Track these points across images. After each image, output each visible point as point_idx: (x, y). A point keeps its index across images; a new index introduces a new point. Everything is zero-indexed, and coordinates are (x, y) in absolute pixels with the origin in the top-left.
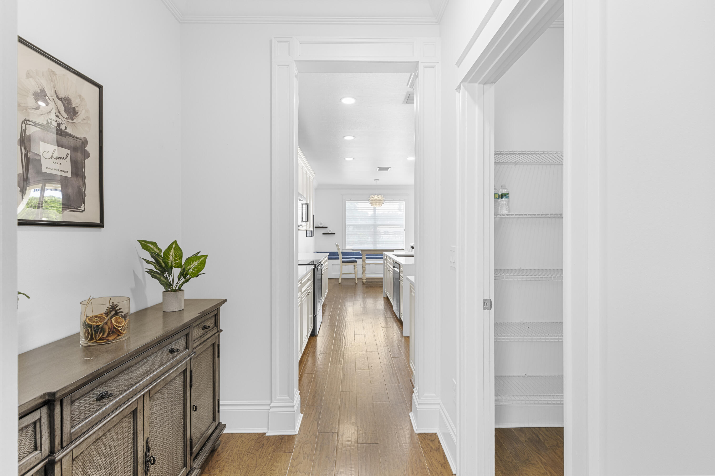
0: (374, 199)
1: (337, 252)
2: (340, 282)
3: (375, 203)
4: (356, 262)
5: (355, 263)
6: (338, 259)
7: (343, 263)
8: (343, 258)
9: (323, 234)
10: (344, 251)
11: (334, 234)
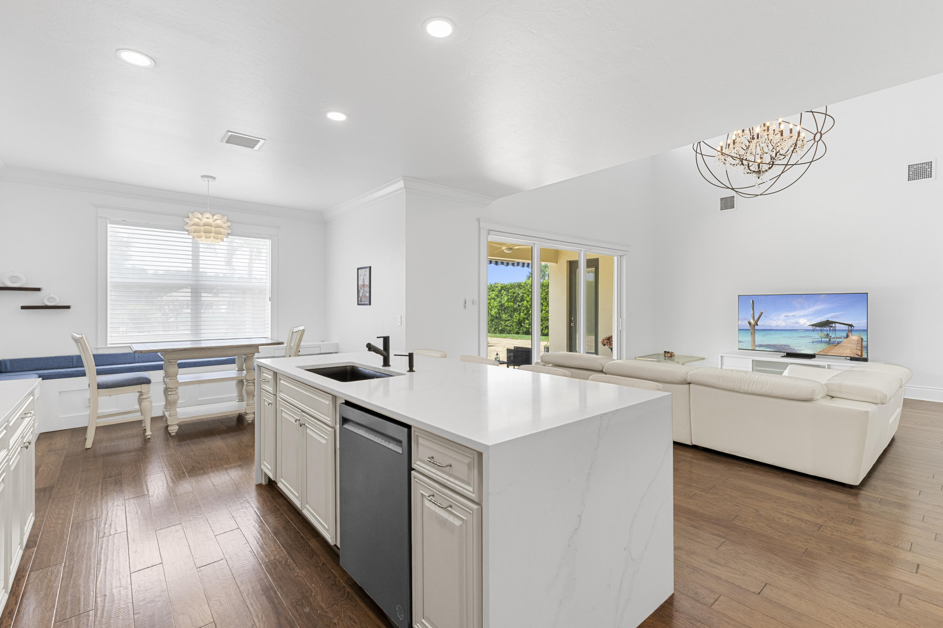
0: (202, 223)
1: (79, 358)
2: (89, 445)
3: (205, 232)
4: (147, 381)
5: (143, 386)
6: (83, 374)
7: (99, 390)
8: (99, 373)
9: (23, 308)
10: (100, 352)
11: (68, 307)
